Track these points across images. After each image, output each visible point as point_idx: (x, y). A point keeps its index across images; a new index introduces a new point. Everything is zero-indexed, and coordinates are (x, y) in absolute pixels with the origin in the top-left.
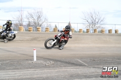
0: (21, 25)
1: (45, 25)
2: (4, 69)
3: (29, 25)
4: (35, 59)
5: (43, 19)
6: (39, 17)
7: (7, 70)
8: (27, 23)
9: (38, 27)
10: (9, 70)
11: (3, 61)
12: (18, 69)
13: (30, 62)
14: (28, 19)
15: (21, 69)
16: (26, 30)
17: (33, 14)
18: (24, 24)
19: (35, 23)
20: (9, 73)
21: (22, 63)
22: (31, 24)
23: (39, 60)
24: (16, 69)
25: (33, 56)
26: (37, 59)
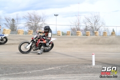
0: (78, 29)
1: (102, 29)
2: (63, 73)
3: (86, 29)
4: (94, 64)
5: (100, 23)
6: (96, 21)
7: (67, 74)
8: (84, 27)
9: (95, 32)
10: (68, 74)
11: (63, 65)
12: (77, 73)
13: (89, 66)
14: (85, 23)
15: (80, 73)
16: (83, 35)
17: (90, 19)
18: (82, 28)
19: (92, 28)
20: (69, 77)
21: (80, 67)
22: (89, 29)
23: (97, 64)
24: (75, 73)
25: (92, 61)
26: (95, 64)
